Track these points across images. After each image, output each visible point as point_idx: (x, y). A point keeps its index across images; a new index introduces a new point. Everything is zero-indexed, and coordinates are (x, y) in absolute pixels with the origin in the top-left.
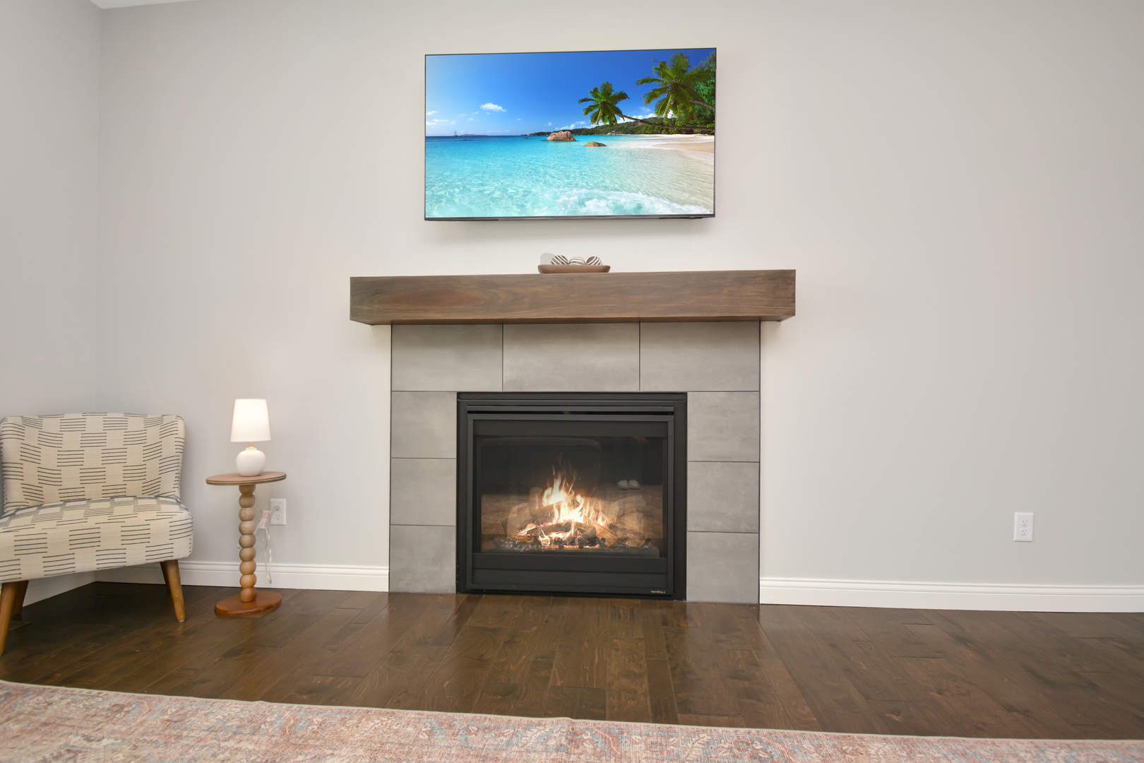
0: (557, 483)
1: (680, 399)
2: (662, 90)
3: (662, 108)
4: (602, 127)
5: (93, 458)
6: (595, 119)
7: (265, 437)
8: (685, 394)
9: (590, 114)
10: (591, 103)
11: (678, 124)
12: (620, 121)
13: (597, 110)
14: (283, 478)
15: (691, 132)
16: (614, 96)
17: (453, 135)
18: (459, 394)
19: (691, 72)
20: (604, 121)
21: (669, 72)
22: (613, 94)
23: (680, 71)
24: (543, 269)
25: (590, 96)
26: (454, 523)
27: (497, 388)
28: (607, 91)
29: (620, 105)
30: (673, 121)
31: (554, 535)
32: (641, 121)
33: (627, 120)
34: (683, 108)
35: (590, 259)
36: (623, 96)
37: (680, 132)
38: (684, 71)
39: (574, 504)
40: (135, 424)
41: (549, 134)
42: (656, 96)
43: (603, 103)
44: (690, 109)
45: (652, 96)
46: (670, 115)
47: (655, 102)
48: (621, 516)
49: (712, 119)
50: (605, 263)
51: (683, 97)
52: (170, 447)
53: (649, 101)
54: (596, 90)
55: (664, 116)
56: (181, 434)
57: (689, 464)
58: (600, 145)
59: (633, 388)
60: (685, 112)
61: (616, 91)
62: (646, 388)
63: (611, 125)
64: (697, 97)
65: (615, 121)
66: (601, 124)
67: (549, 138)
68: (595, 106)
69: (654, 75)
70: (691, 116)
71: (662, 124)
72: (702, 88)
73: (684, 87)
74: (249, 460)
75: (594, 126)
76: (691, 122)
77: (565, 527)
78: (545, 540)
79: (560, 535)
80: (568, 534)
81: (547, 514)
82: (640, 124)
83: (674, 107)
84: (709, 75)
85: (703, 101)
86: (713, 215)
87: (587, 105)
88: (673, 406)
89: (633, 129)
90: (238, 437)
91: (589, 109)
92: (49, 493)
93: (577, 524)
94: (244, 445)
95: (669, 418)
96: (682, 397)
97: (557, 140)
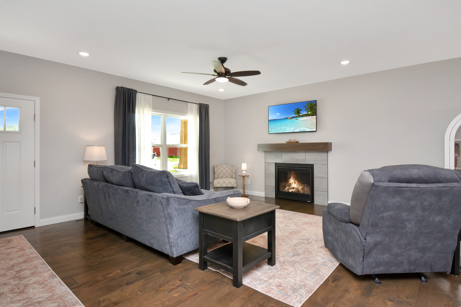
2: (308, 108)
3: (308, 112)
5: (224, 171)
6: (296, 115)
12: (300, 115)
14: (249, 176)
15: (313, 116)
18: (275, 163)
19: (313, 104)
21: (309, 105)
23: (311, 104)
24: (288, 143)
26: (275, 186)
27: (281, 162)
29: (300, 112)
30: (310, 114)
31: (292, 190)
32: (304, 114)
33: (302, 114)
35: (296, 140)
36: (301, 110)
37: (311, 116)
40: (229, 166)
44: (313, 111)
45: (306, 109)
46: (309, 113)
47: (307, 110)
48: (304, 188)
50: (298, 141)
51: (311, 109)
52: (234, 171)
54: (296, 109)
56: (235, 168)
57: (314, 178)
58: (297, 119)
59: (304, 163)
61: (299, 109)
62: (307, 163)
64: (314, 109)
66: (297, 115)
70: (313, 113)
71: (308, 115)
73: (312, 107)
74: (244, 173)
75: (296, 116)
77: (293, 188)
78: (290, 191)
79: (293, 190)
80: (294, 190)
81: (290, 185)
83: (310, 111)
84: (316, 105)
86: (316, 131)
87: (294, 112)
88: (311, 167)
89: (303, 116)
90: (242, 169)
91: (295, 113)
92: (219, 176)
93: (296, 188)
94: (243, 171)
95: (311, 169)
96: (313, 165)
97: (289, 119)
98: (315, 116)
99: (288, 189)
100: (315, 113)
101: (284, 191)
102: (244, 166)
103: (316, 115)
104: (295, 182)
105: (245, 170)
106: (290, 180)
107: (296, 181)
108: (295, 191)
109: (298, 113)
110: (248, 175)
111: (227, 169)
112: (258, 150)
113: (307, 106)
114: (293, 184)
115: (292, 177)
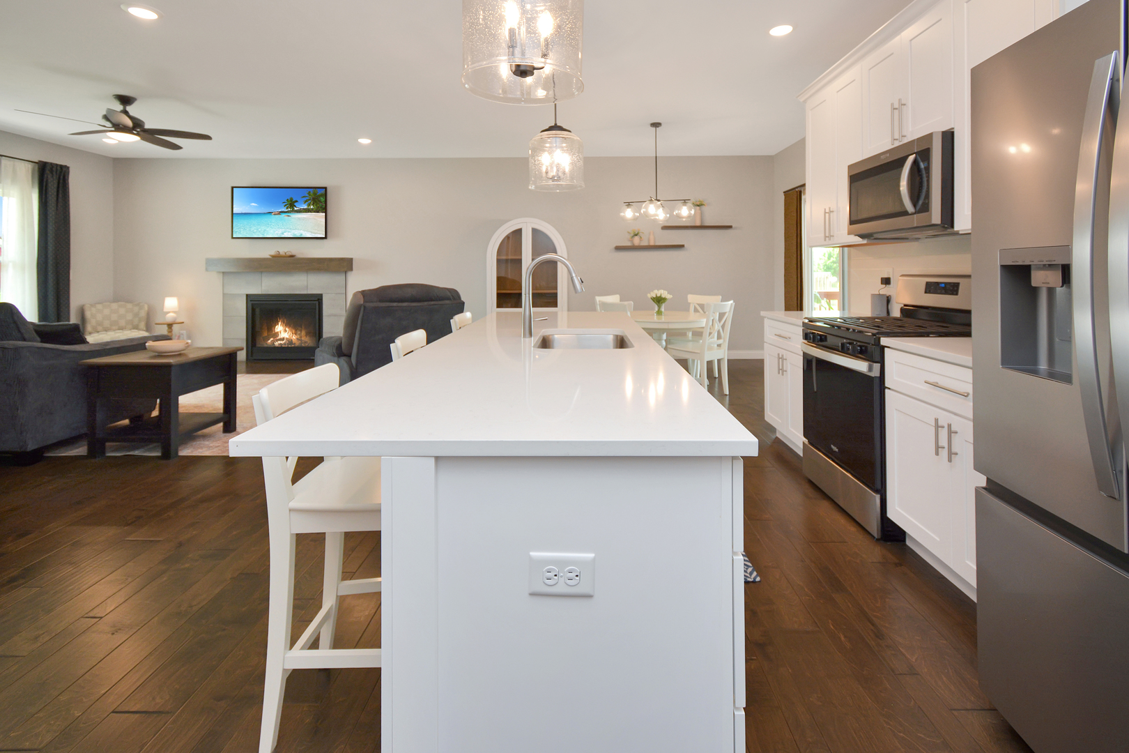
0: (280, 323)
1: (319, 296)
2: (309, 200)
3: (309, 205)
4: (290, 211)
5: (114, 317)
6: (287, 208)
7: (177, 310)
12: (296, 209)
14: (183, 323)
16: (293, 202)
18: (247, 295)
23: (315, 194)
24: (273, 256)
25: (286, 201)
26: (245, 337)
27: (260, 293)
28: (291, 200)
29: (295, 204)
30: (312, 209)
31: (279, 342)
33: (298, 209)
35: (287, 252)
36: (296, 201)
39: (285, 331)
41: (272, 213)
43: (290, 203)
45: (306, 201)
46: (312, 207)
47: (307, 203)
48: (302, 336)
49: (326, 209)
50: (293, 254)
51: (316, 202)
52: (143, 314)
53: (305, 203)
54: (289, 198)
55: (310, 207)
56: (147, 309)
57: (324, 317)
59: (305, 292)
60: (318, 206)
61: (294, 200)
62: (310, 292)
63: (293, 210)
64: (322, 202)
66: (290, 209)
68: (287, 204)
69: (307, 195)
70: (320, 207)
71: (309, 210)
72: (322, 199)
74: (170, 317)
75: (287, 210)
76: (320, 209)
77: (283, 339)
78: (277, 344)
79: (281, 342)
80: (284, 342)
81: (277, 334)
82: (302, 210)
83: (313, 205)
84: (324, 195)
85: (324, 202)
86: (326, 238)
88: (318, 299)
89: (299, 211)
90: (165, 310)
91: (285, 205)
92: (100, 328)
93: (287, 338)
94: (169, 312)
95: (317, 302)
96: (321, 295)
98: (324, 212)
99: (273, 342)
100: (323, 207)
101: (266, 345)
102: (171, 303)
105: (174, 312)
107: (287, 327)
108: (287, 343)
109: (291, 205)
110: (178, 321)
111: (122, 311)
112: (207, 270)
114: (282, 332)
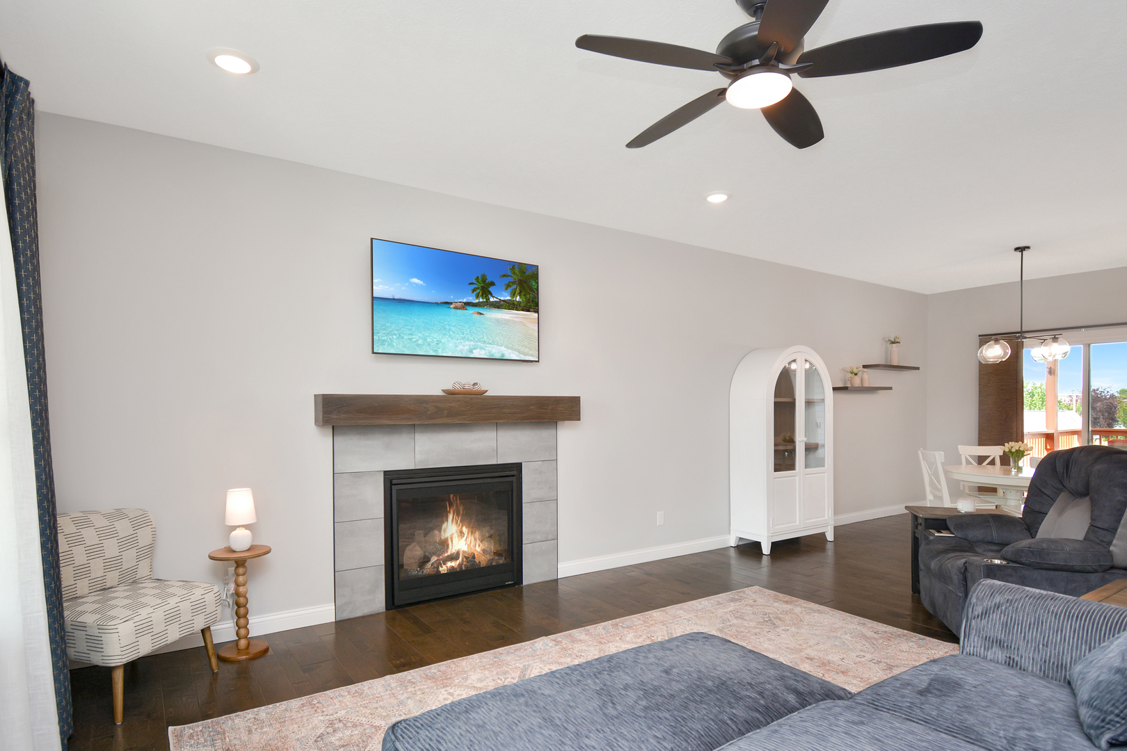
1: (518, 467)
2: (514, 283)
4: (482, 302)
6: (477, 297)
7: (252, 520)
8: (521, 463)
9: (475, 293)
10: (475, 286)
11: (522, 305)
12: (492, 299)
13: (478, 291)
15: (528, 311)
16: (488, 283)
17: (392, 298)
18: (387, 473)
19: (528, 273)
20: (483, 298)
21: (517, 272)
22: (487, 281)
23: (522, 272)
24: (447, 392)
25: (475, 282)
26: (383, 562)
27: (411, 468)
28: (484, 281)
29: (491, 289)
30: (519, 303)
31: (450, 564)
32: (503, 301)
33: (495, 299)
34: (525, 295)
35: (475, 384)
36: (492, 284)
37: (523, 310)
38: (524, 273)
41: (451, 303)
42: (510, 286)
43: (482, 287)
44: (528, 297)
45: (508, 286)
46: (518, 299)
47: (510, 289)
49: (537, 305)
50: (484, 388)
51: (524, 288)
52: (145, 539)
53: (506, 289)
54: (478, 278)
55: (514, 299)
58: (481, 314)
59: (493, 462)
60: (526, 298)
61: (489, 280)
62: (500, 461)
63: (487, 301)
64: (532, 290)
65: (489, 299)
66: (481, 300)
67: (452, 306)
68: (478, 288)
69: (509, 273)
70: (528, 301)
71: (514, 304)
72: (533, 284)
73: (525, 283)
75: (477, 301)
76: (529, 304)
77: (454, 557)
78: (443, 569)
80: (458, 562)
81: (444, 548)
82: (502, 303)
84: (536, 280)
85: (534, 292)
86: (538, 362)
87: (473, 287)
88: (515, 471)
89: (498, 305)
91: (474, 290)
93: (464, 552)
95: (513, 479)
96: (520, 465)
97: (456, 308)
98: (535, 312)
99: (437, 565)
100: (533, 301)
101: (421, 573)
103: (537, 312)
104: (461, 533)
106: (444, 526)
107: (465, 529)
108: (460, 565)
109: (484, 292)
113: (510, 274)
114: (455, 539)
115: (450, 517)
